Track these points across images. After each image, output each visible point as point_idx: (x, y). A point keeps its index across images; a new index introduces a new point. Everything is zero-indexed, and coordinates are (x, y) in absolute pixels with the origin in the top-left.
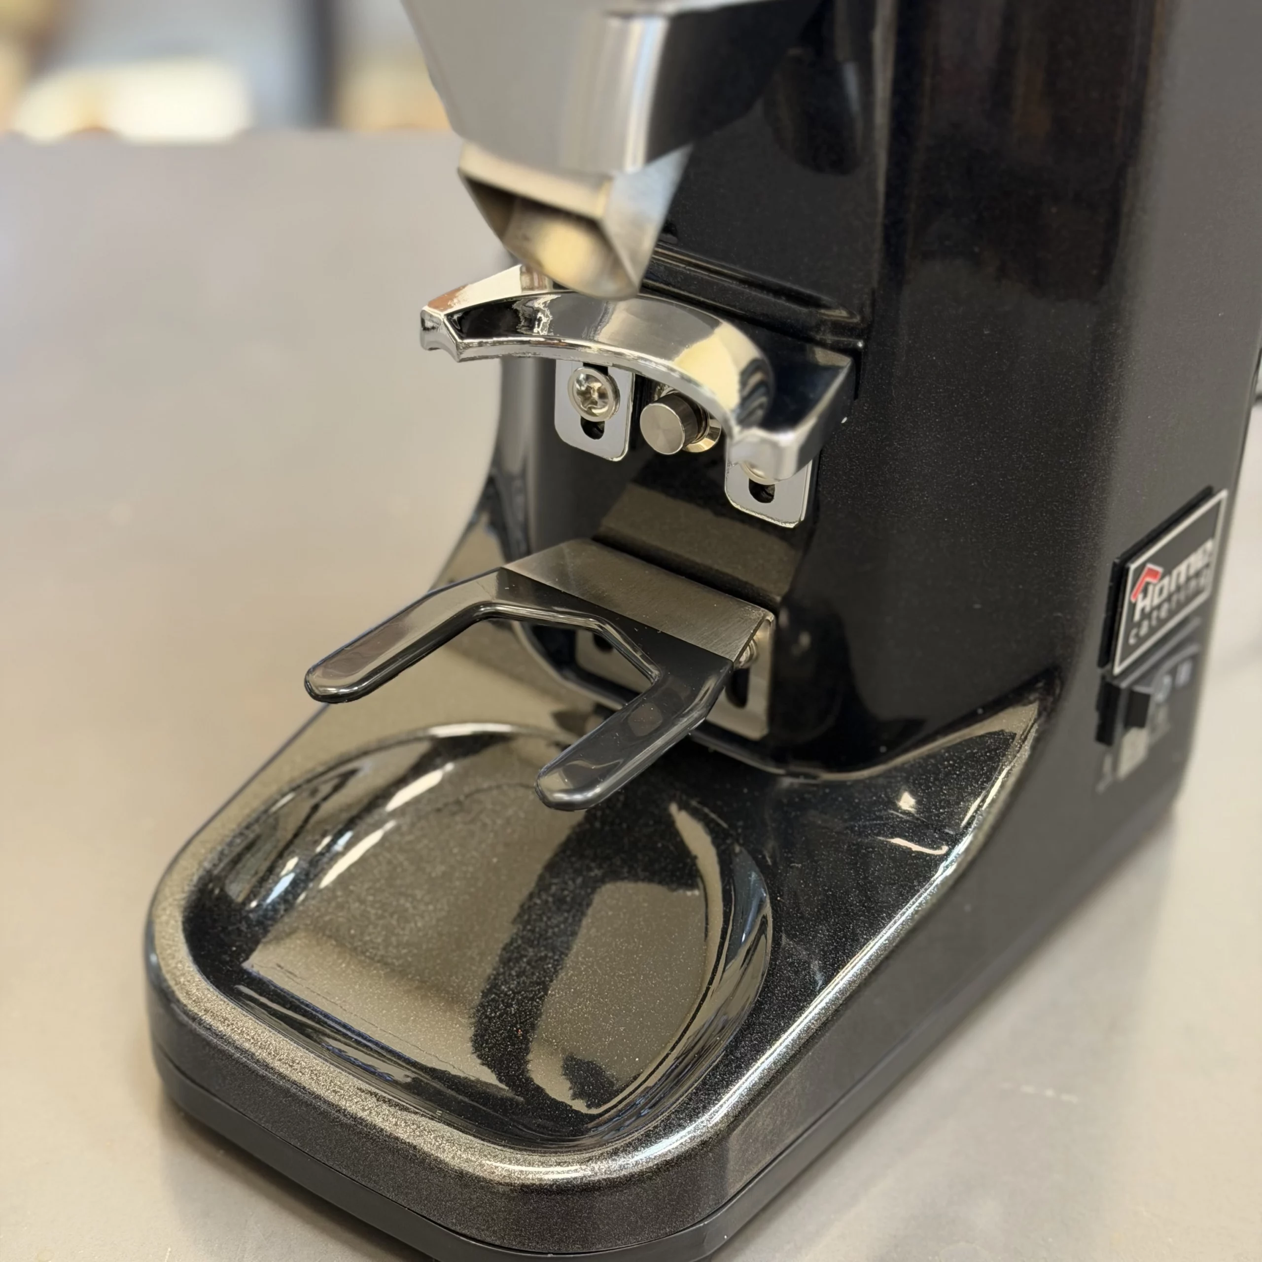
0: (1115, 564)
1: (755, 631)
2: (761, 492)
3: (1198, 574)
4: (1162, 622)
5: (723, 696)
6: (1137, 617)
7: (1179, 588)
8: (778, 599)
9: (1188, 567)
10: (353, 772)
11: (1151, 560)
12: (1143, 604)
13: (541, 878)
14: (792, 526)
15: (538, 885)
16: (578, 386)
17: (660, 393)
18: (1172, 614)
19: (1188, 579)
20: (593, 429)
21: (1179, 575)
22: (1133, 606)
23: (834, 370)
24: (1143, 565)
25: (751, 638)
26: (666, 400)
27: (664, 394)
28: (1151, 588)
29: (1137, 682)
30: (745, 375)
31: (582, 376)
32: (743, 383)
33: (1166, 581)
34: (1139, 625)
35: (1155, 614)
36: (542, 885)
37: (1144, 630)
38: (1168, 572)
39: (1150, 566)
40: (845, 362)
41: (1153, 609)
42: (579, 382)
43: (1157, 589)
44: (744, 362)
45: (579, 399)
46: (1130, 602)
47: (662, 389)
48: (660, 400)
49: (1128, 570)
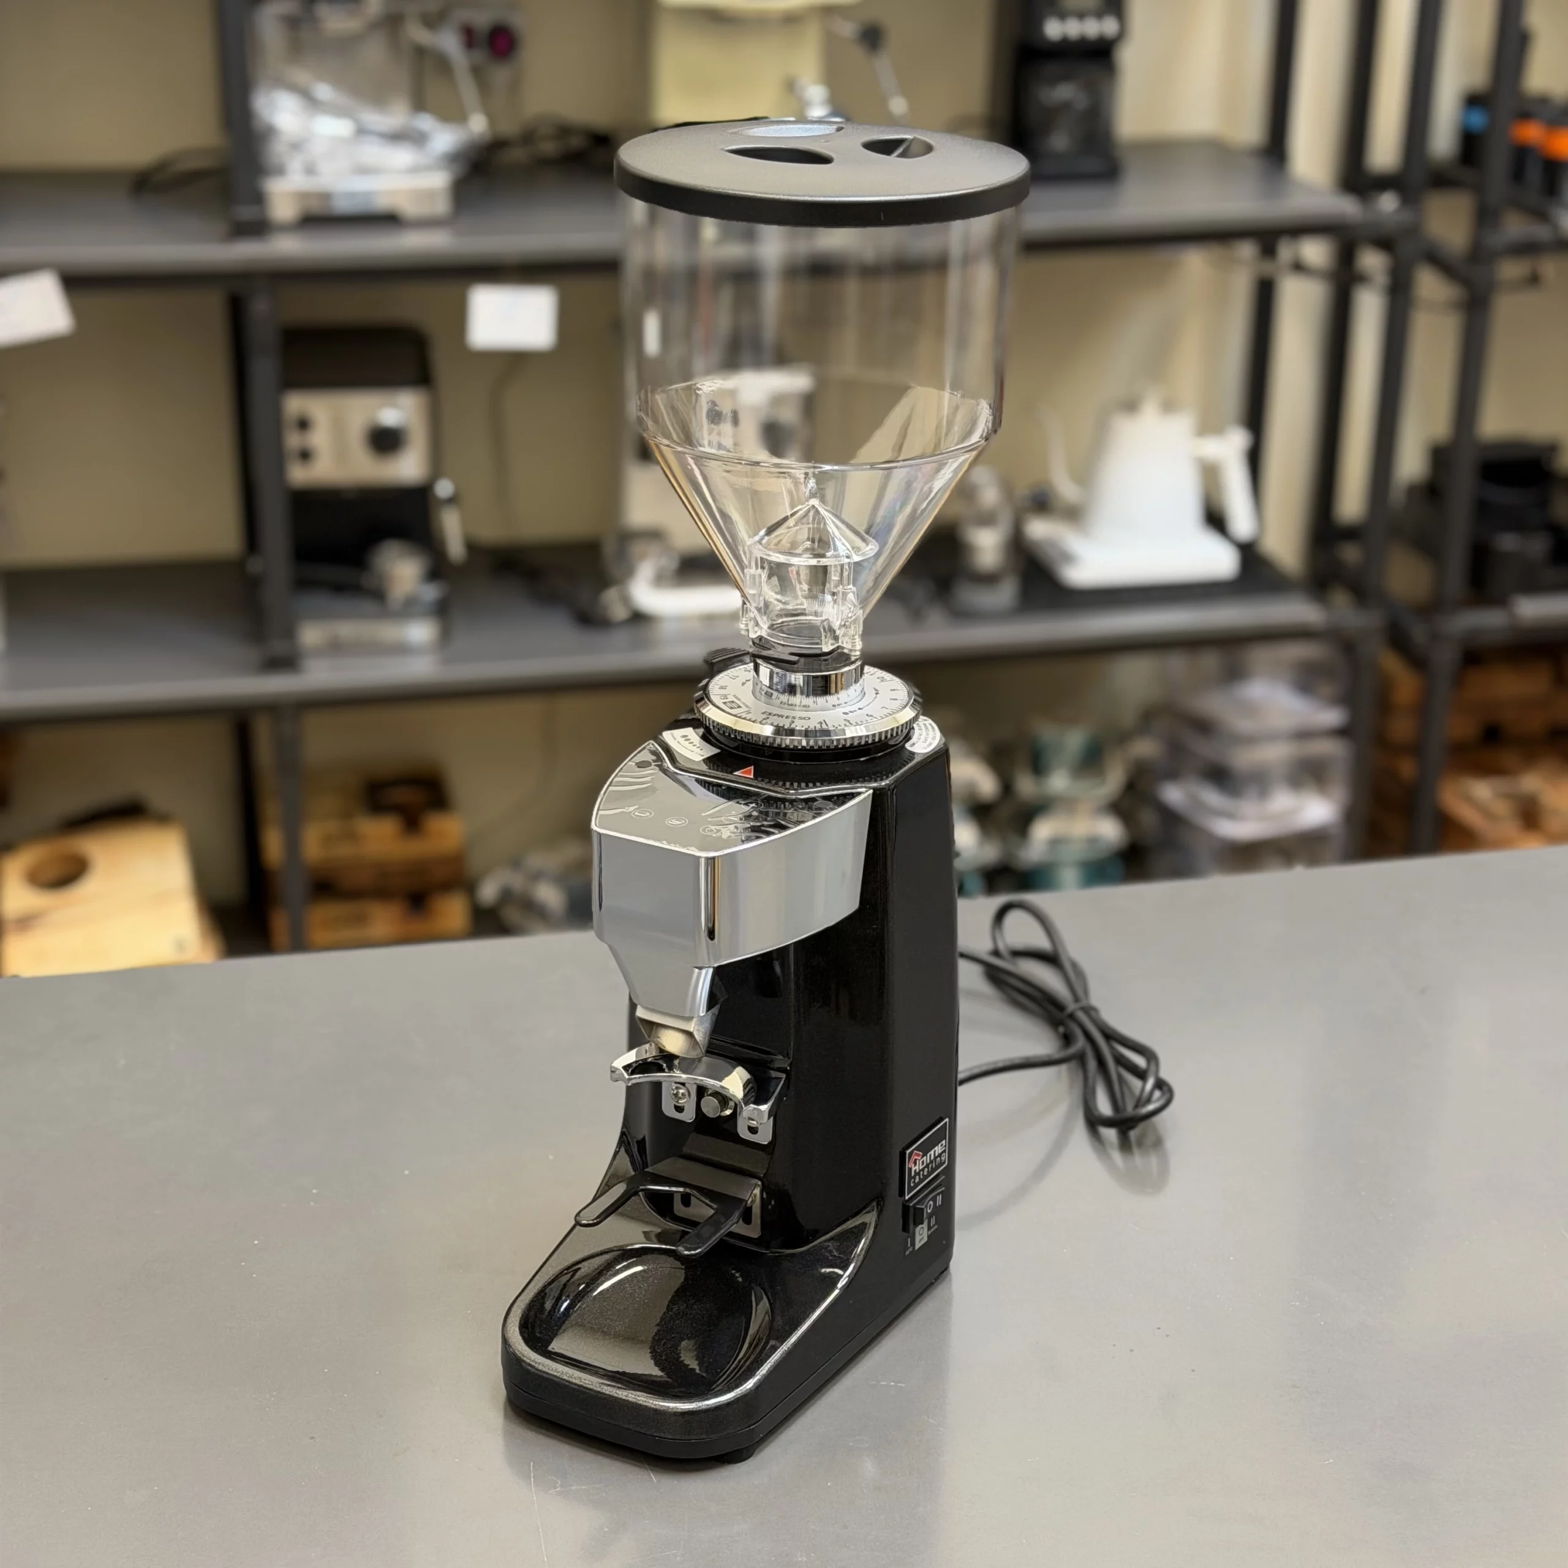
0: (900, 1152)
1: (754, 1189)
2: (753, 1130)
3: (940, 1155)
4: (925, 1177)
5: (741, 1220)
6: (913, 1174)
7: (931, 1162)
8: (762, 1175)
9: (935, 1151)
10: (579, 1269)
11: (916, 1149)
12: (916, 1168)
13: (668, 1306)
14: (766, 1143)
15: (667, 1309)
16: (672, 1092)
17: (707, 1093)
18: (929, 1174)
19: (935, 1158)
20: (680, 1109)
21: (930, 1155)
22: (910, 1169)
23: (780, 1079)
24: (912, 1151)
25: (752, 1193)
26: (711, 1095)
27: (709, 1093)
28: (918, 1161)
29: (918, 1203)
30: (745, 1086)
31: (674, 1088)
32: (745, 1088)
33: (925, 1158)
34: (914, 1178)
35: (921, 1173)
36: (669, 1309)
37: (917, 1180)
38: (925, 1154)
39: (915, 1151)
40: (784, 1076)
41: (920, 1171)
42: (673, 1090)
43: (921, 1162)
44: (745, 1080)
45: (673, 1097)
46: (909, 1168)
47: (708, 1091)
48: (708, 1095)
49: (906, 1153)
